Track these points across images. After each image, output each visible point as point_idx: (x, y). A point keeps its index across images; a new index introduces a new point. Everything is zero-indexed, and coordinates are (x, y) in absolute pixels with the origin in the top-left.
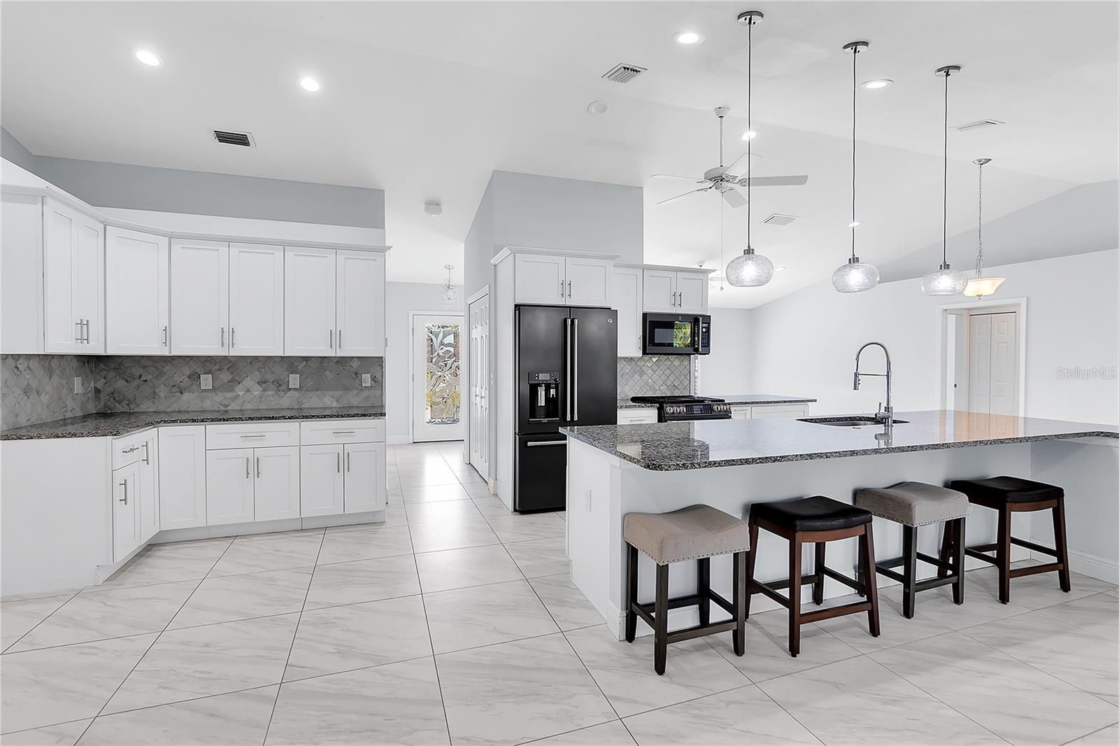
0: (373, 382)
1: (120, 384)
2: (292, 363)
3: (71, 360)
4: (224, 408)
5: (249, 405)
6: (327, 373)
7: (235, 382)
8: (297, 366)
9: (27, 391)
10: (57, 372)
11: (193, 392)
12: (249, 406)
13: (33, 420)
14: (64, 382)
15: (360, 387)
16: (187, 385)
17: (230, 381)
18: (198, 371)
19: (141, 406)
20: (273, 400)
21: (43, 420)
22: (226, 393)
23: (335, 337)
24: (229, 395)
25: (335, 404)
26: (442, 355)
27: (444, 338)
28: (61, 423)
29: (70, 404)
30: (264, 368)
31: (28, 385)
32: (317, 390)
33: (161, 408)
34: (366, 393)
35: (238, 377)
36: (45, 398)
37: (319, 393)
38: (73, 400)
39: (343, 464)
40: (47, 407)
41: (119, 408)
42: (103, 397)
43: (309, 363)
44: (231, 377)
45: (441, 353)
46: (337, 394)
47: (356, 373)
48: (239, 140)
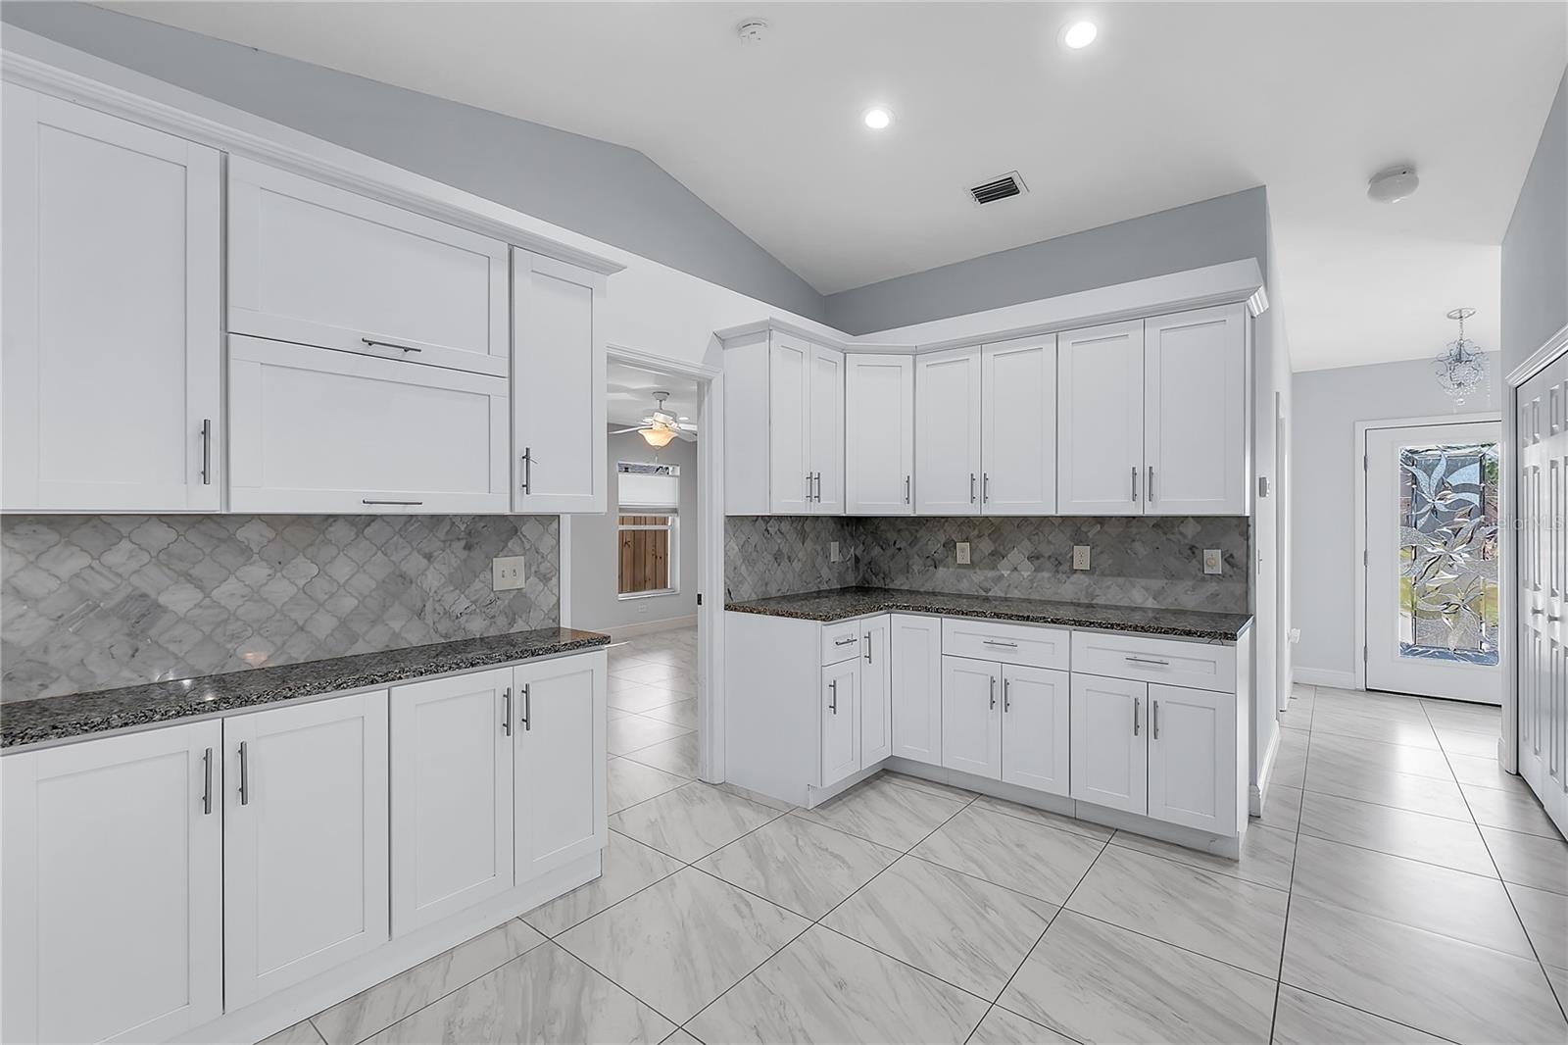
0: (1228, 567)
1: (876, 551)
2: (1078, 527)
3: (827, 521)
4: (984, 594)
5: (1016, 591)
6: (1137, 545)
7: (997, 555)
8: (1086, 533)
9: (777, 557)
10: (811, 535)
11: (948, 568)
12: (1016, 594)
13: (784, 590)
14: (819, 548)
15: (1200, 574)
16: (941, 556)
17: (992, 554)
18: (954, 537)
19: (895, 582)
20: (1053, 588)
21: (794, 591)
22: (986, 572)
23: (1144, 480)
24: (991, 574)
25: (1150, 603)
26: (1443, 509)
27: (1450, 471)
28: (815, 595)
29: (825, 573)
30: (1037, 534)
31: (779, 550)
32: (1119, 575)
33: (915, 587)
34: (1212, 587)
35: (1002, 547)
36: (798, 566)
37: (1121, 580)
38: (830, 569)
39: (1146, 720)
40: (800, 576)
41: (877, 583)
42: (861, 566)
43: (1106, 528)
44: (993, 548)
45: (1440, 505)
46: (1156, 584)
47: (1192, 548)
48: (1005, 189)
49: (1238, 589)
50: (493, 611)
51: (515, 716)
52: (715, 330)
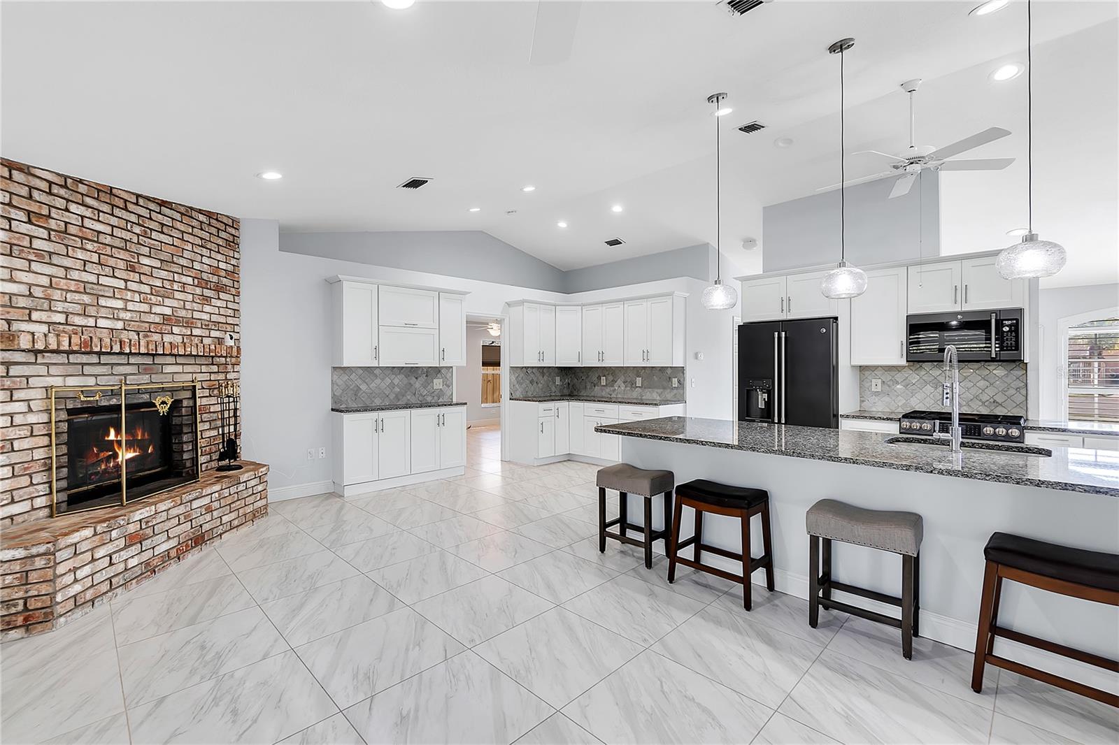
0: (679, 384)
3: (554, 369)
4: (610, 396)
5: (620, 394)
7: (614, 381)
8: (640, 373)
9: (532, 382)
10: (547, 375)
11: (599, 386)
12: (619, 396)
14: (550, 379)
15: (672, 387)
16: (596, 382)
17: (612, 381)
18: (599, 375)
20: (629, 392)
21: (539, 395)
22: (610, 387)
23: (646, 354)
24: (612, 389)
25: (658, 399)
29: (553, 389)
30: (626, 373)
32: (649, 388)
33: (588, 395)
34: (675, 391)
35: (615, 378)
36: (540, 385)
37: (650, 390)
38: (556, 387)
40: (542, 388)
41: (575, 393)
42: (570, 386)
44: (612, 379)
46: (659, 391)
47: (670, 378)
48: (615, 242)
49: (682, 391)
50: (433, 395)
51: (441, 422)
52: (507, 301)
